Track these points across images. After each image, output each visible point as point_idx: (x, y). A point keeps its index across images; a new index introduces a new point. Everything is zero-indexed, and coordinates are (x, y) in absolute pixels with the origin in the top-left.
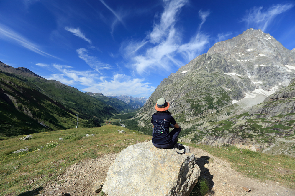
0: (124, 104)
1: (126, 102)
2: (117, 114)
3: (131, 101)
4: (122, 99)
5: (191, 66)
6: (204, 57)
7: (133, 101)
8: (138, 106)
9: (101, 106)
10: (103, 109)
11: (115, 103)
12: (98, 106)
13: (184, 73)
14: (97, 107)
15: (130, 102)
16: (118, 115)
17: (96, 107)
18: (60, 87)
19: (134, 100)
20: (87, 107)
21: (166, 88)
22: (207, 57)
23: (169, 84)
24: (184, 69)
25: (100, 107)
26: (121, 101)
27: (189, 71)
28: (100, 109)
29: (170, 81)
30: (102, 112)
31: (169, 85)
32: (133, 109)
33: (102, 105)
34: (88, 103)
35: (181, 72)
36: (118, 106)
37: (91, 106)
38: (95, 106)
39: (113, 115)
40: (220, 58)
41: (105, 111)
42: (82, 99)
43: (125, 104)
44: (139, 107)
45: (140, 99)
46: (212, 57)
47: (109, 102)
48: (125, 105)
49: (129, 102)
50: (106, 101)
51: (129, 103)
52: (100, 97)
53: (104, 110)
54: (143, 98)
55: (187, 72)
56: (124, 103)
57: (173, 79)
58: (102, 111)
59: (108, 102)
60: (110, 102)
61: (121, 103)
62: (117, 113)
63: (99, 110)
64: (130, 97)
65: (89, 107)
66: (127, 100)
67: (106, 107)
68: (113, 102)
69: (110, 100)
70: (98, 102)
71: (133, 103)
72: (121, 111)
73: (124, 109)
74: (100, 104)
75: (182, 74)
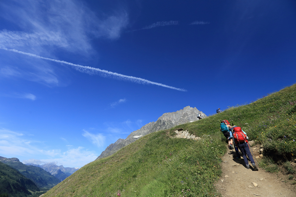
0: (48, 176)
1: (52, 174)
2: (37, 192)
3: (60, 171)
4: (47, 169)
5: (142, 131)
6: (160, 122)
7: (62, 172)
9: (14, 176)
10: (16, 182)
11: (35, 174)
12: (9, 176)
13: (136, 138)
14: (7, 178)
15: (58, 174)
16: (38, 192)
17: (5, 178)
19: (63, 170)
22: (162, 123)
24: (136, 134)
25: (11, 178)
26: (46, 171)
27: (141, 136)
28: (11, 181)
29: (122, 145)
30: (12, 188)
33: (16, 175)
35: (133, 136)
36: (39, 179)
38: (2, 177)
39: (30, 194)
40: (172, 125)
43: (50, 176)
45: (72, 170)
46: (166, 123)
47: (26, 172)
48: (50, 178)
49: (57, 173)
50: (21, 171)
51: (57, 175)
52: (12, 163)
53: (17, 184)
54: (77, 168)
55: (139, 137)
56: (50, 174)
57: (125, 143)
58: (13, 185)
59: (24, 172)
60: (28, 173)
61: (45, 175)
62: (37, 190)
64: (60, 167)
66: (53, 171)
67: (20, 179)
68: (33, 172)
69: (28, 170)
70: (10, 171)
71: (62, 175)
72: (41, 187)
73: (47, 184)
74: (12, 174)
75: (134, 139)
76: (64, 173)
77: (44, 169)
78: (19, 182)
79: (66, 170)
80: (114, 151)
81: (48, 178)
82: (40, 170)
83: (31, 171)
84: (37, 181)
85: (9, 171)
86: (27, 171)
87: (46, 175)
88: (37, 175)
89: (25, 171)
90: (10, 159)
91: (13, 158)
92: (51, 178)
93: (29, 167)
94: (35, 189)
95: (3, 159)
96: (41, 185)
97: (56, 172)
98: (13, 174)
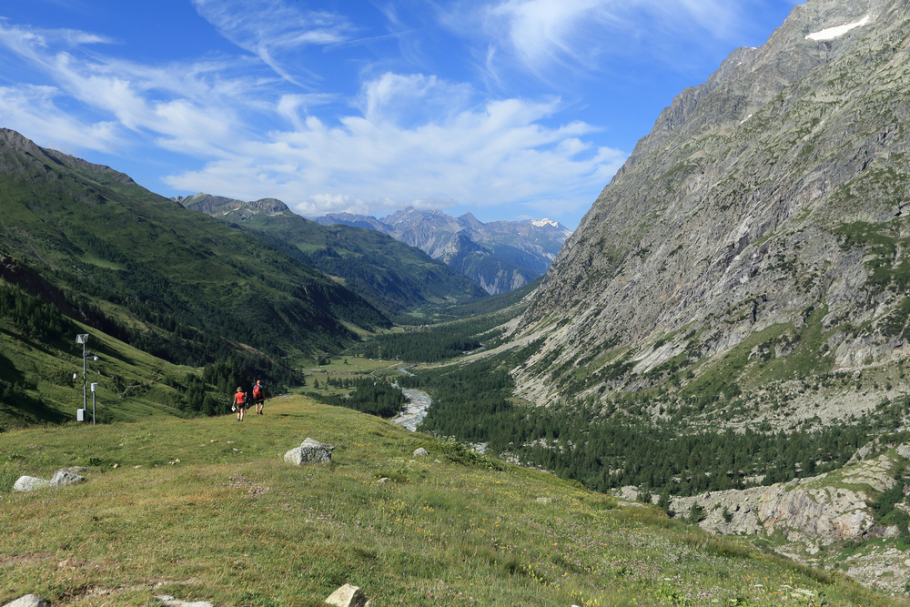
0: (420, 263)
1: (437, 254)
2: (379, 331)
3: (465, 241)
4: (408, 232)
7: (477, 246)
8: (510, 278)
9: (282, 278)
10: (291, 298)
11: (365, 257)
12: (263, 278)
13: (828, 44)
14: (258, 285)
15: (461, 255)
16: (387, 332)
17: (252, 287)
18: (26, 165)
19: (482, 237)
20: (196, 287)
21: (691, 152)
23: (718, 122)
24: (828, 14)
25: (271, 285)
26: (404, 245)
27: (864, 20)
28: (276, 296)
29: (725, 101)
30: (286, 320)
31: (712, 130)
32: (480, 293)
33: (287, 270)
34: (198, 262)
35: (807, 32)
36: (385, 279)
37: (218, 284)
38: (242, 283)
39: (355, 337)
41: (303, 312)
42: (165, 237)
43: (428, 265)
44: (518, 281)
45: (523, 232)
47: (329, 252)
48: (430, 272)
49: (455, 250)
50: (308, 248)
51: (456, 259)
52: (269, 221)
53: (297, 306)
54: (542, 223)
55: (848, 35)
56: (424, 257)
57: (744, 88)
58: (285, 311)
59: (322, 253)
60: (336, 255)
61: (406, 261)
62: (381, 325)
63: (271, 308)
64: (463, 220)
65: (206, 290)
66: (437, 241)
67: (308, 288)
68: (356, 251)
69: (335, 244)
70: (263, 258)
71: (481, 255)
72: (403, 308)
73: (421, 298)
74: (275, 269)
75: (813, 53)
76: (485, 250)
77: (397, 236)
78: (305, 299)
79: (494, 234)
80: (682, 139)
81: (420, 274)
82: (381, 242)
83: (346, 248)
84: (379, 285)
85: (258, 256)
86: (329, 249)
87: (410, 262)
88: (375, 263)
89: (324, 247)
90: (254, 205)
91: (263, 200)
92: (434, 271)
93: (335, 233)
94: (372, 319)
95: (232, 204)
96: (402, 303)
97: (450, 244)
98: (278, 267)
